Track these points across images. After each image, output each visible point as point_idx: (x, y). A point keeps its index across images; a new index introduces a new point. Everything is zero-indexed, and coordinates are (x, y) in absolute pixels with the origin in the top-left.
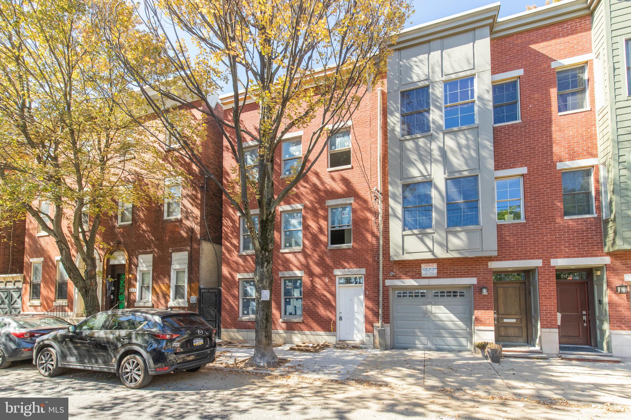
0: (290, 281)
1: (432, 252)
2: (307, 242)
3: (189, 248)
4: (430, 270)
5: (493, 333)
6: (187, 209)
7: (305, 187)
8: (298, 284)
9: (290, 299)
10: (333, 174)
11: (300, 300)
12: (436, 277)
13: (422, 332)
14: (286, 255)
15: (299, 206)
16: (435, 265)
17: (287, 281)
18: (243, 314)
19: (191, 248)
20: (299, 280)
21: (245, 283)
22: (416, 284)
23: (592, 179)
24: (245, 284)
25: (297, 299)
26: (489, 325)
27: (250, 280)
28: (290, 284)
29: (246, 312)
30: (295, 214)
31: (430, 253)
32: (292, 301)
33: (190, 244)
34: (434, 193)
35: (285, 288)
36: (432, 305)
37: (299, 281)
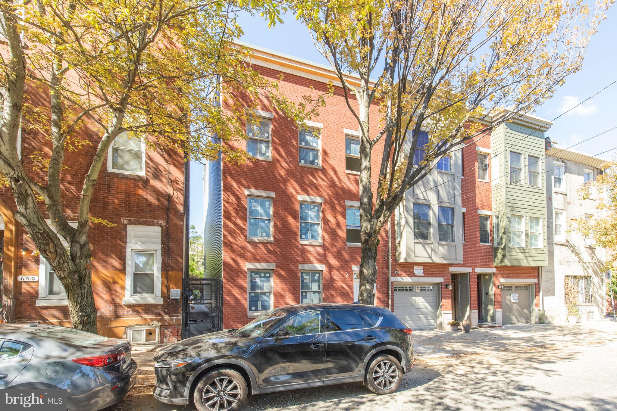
0: (308, 274)
1: (430, 257)
2: (326, 236)
3: (163, 223)
4: (419, 271)
5: (451, 315)
6: (157, 164)
7: (323, 179)
8: (316, 278)
9: (306, 292)
10: (350, 176)
11: (317, 294)
12: (423, 276)
13: (410, 318)
14: (306, 247)
15: (318, 200)
16: (422, 267)
17: (304, 275)
18: (250, 310)
19: (167, 222)
20: (317, 273)
21: (253, 274)
22: (411, 281)
23: (489, 223)
24: (254, 276)
25: (314, 292)
26: (448, 309)
27: (260, 271)
28: (308, 277)
29: (253, 308)
30: (312, 207)
31: (429, 259)
32: (308, 294)
33: (165, 216)
34: (431, 213)
35: (302, 281)
36: (416, 297)
37: (317, 275)
